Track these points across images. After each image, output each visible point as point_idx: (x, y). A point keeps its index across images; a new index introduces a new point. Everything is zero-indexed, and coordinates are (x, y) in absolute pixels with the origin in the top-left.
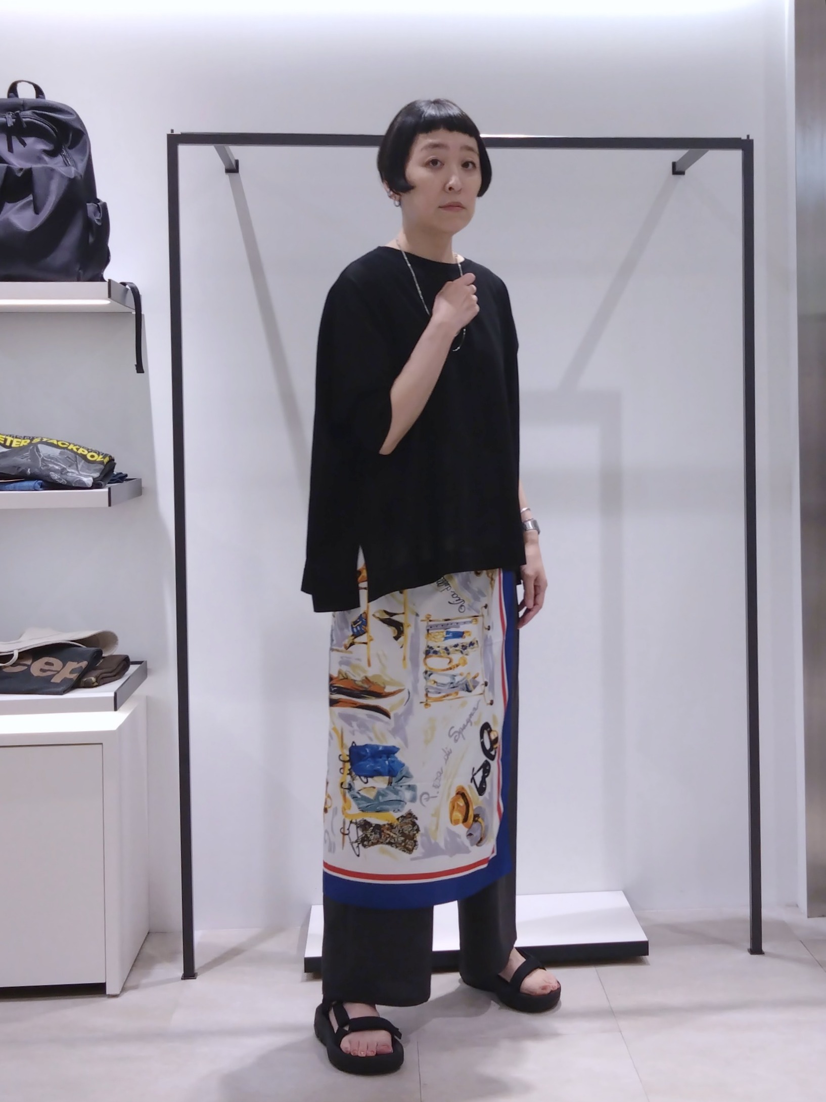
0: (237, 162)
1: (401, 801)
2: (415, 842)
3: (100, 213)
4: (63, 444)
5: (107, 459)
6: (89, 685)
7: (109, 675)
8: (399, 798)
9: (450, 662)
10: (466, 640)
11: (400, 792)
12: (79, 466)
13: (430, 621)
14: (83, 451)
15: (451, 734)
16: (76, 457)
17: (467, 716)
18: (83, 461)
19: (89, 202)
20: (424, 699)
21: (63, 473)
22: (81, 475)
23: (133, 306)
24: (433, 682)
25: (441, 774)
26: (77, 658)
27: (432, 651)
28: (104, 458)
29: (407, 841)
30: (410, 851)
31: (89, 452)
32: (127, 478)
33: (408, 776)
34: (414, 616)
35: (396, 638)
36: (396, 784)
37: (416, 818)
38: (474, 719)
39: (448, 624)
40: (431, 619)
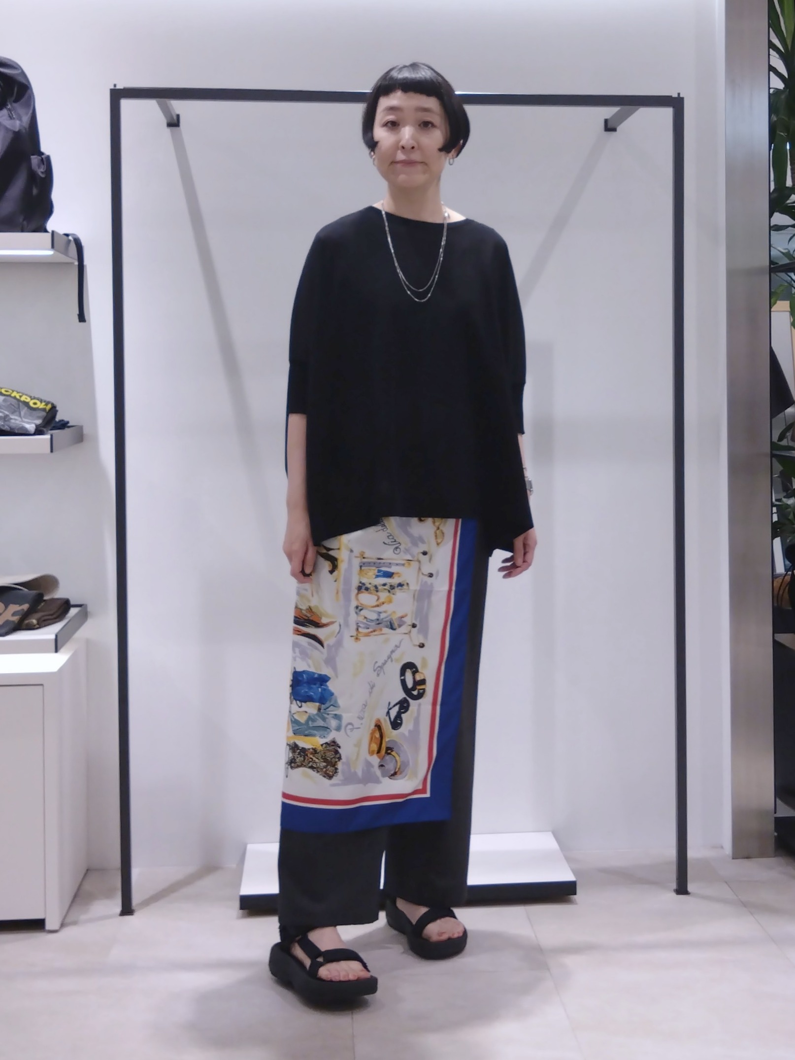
0: (178, 116)
1: (327, 728)
2: (336, 769)
3: (44, 164)
4: (6, 391)
5: (49, 406)
6: (30, 628)
7: (50, 617)
8: (326, 726)
9: (378, 599)
10: (395, 581)
11: (327, 720)
12: (22, 413)
13: (364, 558)
14: (26, 398)
15: (375, 668)
16: (19, 405)
17: (389, 653)
18: (26, 408)
19: (33, 155)
20: (354, 633)
21: (6, 419)
22: (24, 422)
23: (76, 256)
24: (363, 618)
25: (366, 706)
26: (19, 601)
27: (363, 588)
28: (46, 405)
29: (329, 767)
30: (330, 777)
31: (31, 399)
32: (69, 425)
33: (335, 706)
34: (348, 552)
35: (331, 572)
36: (324, 711)
37: (339, 747)
38: (394, 656)
39: (380, 563)
40: (364, 556)
